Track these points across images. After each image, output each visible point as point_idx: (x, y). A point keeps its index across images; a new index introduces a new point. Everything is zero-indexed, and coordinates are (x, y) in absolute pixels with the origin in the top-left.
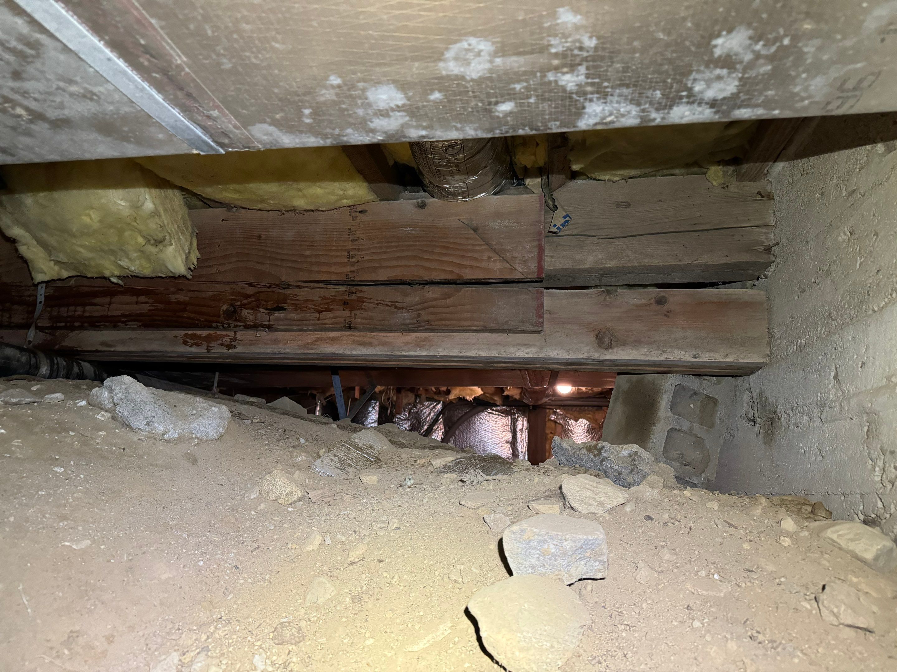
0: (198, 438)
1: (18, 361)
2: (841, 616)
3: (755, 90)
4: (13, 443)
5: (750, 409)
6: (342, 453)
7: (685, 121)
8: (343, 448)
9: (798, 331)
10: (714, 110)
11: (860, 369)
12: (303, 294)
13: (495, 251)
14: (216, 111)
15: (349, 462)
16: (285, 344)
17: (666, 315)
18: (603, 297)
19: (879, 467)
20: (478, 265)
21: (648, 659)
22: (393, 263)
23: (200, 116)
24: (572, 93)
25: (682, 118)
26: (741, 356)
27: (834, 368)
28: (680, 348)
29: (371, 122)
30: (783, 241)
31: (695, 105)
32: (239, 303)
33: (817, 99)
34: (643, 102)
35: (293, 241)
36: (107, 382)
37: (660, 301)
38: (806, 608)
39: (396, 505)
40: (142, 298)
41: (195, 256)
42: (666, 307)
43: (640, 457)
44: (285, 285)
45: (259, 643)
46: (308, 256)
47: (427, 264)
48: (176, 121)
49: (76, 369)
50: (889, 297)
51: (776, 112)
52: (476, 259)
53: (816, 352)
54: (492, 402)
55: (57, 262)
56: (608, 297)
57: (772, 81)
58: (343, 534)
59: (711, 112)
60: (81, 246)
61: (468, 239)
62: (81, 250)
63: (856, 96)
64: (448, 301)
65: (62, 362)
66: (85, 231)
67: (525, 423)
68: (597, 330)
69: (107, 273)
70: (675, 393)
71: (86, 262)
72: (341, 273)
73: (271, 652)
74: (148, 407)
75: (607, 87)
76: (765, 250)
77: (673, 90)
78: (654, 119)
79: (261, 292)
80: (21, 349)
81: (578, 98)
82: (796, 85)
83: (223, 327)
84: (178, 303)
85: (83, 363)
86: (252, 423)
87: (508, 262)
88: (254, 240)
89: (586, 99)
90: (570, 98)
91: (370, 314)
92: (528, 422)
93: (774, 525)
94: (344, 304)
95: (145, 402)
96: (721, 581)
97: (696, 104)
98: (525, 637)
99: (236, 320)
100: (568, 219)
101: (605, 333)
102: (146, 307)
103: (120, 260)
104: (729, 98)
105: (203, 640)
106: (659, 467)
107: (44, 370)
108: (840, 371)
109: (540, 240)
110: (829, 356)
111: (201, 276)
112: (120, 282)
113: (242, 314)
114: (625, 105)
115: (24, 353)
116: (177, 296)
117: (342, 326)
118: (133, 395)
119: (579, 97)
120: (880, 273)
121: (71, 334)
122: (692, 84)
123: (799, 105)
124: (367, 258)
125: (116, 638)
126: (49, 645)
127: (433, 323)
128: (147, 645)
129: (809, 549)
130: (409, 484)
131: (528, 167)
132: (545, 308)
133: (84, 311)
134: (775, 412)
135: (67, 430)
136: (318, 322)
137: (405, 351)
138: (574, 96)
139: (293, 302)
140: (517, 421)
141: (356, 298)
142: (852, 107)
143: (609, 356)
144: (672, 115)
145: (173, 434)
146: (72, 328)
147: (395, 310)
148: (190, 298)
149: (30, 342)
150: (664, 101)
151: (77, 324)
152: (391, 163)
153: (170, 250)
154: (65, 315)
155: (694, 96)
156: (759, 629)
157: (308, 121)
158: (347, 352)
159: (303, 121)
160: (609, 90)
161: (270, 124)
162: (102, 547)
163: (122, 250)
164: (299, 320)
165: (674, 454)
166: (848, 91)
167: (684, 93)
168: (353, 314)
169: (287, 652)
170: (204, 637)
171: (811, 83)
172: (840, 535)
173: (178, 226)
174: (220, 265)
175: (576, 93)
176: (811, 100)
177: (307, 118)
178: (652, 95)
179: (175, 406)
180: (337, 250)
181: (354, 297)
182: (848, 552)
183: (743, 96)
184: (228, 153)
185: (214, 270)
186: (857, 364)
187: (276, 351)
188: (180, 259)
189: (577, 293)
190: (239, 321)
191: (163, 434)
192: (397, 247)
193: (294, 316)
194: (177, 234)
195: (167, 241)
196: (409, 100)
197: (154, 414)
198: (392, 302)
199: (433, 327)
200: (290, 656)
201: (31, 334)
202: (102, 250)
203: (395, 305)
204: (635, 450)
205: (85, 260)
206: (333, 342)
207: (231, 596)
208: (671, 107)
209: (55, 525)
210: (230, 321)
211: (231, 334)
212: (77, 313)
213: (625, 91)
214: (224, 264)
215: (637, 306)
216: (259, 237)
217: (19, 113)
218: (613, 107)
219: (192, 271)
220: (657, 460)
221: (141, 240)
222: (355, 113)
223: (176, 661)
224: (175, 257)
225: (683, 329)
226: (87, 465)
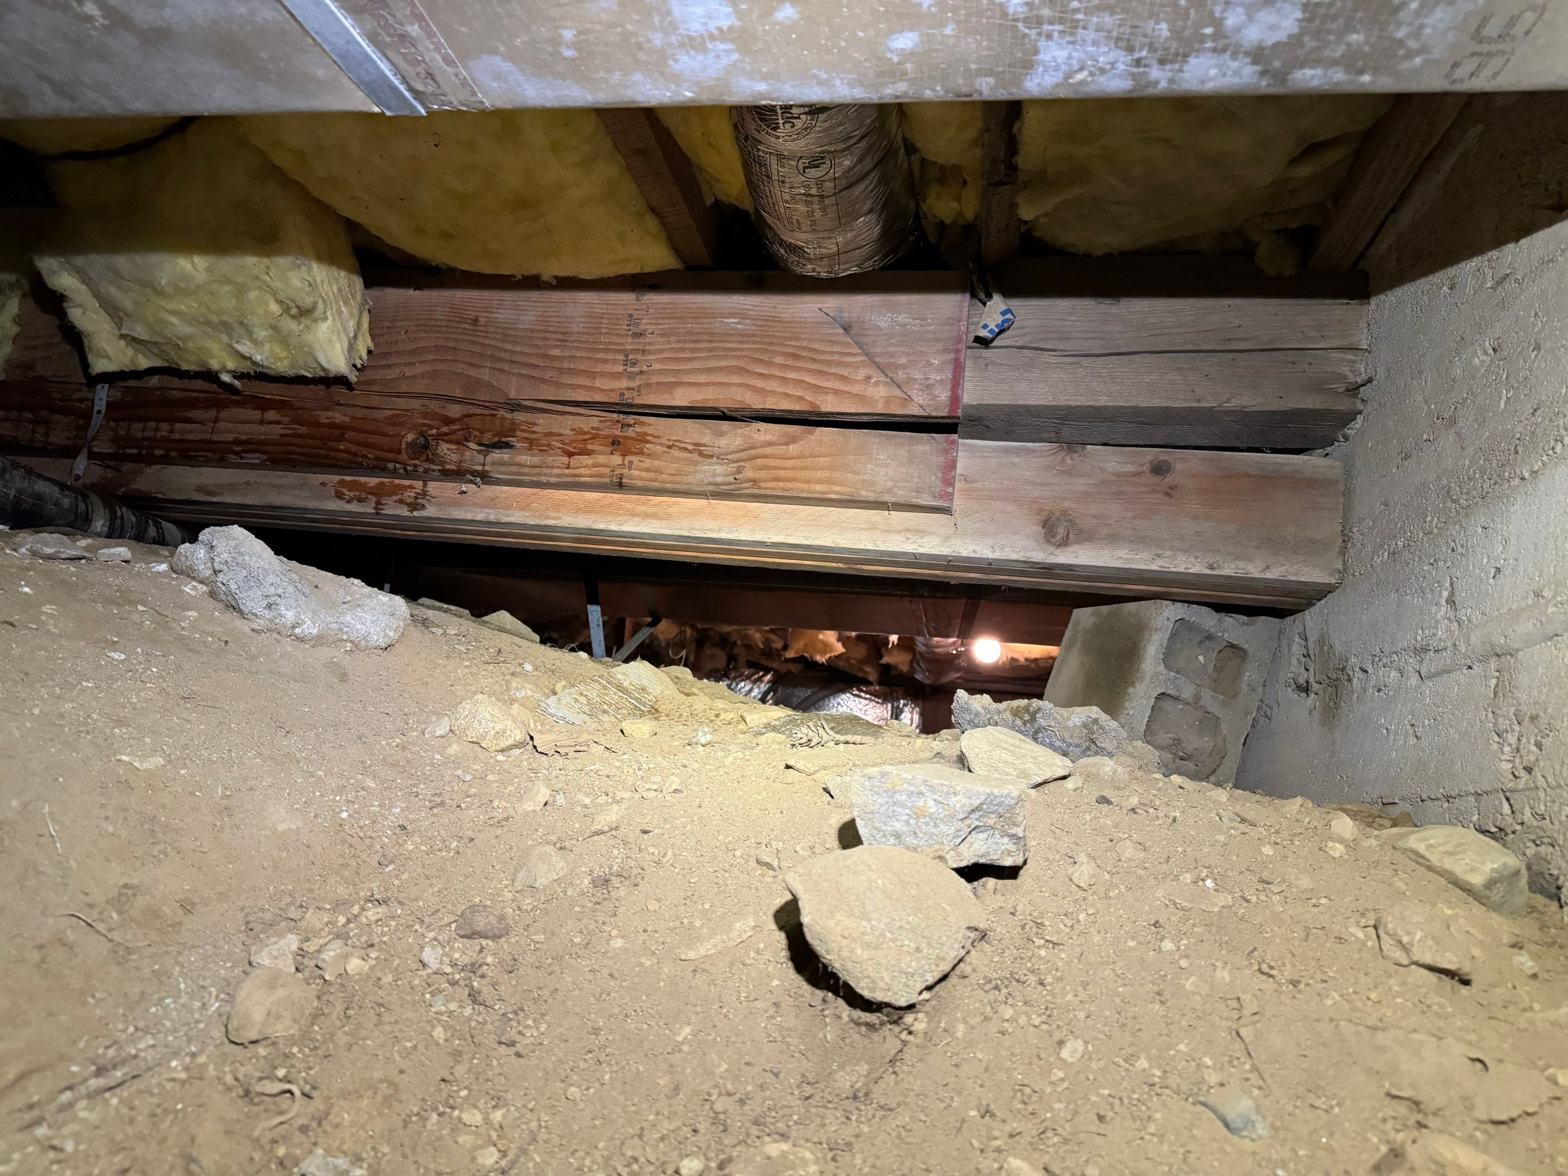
0: (352, 642)
1: (56, 504)
2: (1415, 950)
3: (1329, 32)
4: (44, 609)
5: (1303, 670)
6: (593, 692)
7: (1209, 87)
8: (596, 686)
9: (1392, 526)
10: (1258, 68)
11: (1491, 581)
12: (543, 423)
13: (879, 367)
14: (416, 26)
15: (605, 707)
16: (509, 507)
17: (1167, 494)
18: (1059, 458)
19: (1510, 745)
20: (846, 389)
21: (1080, 988)
22: (702, 378)
23: (389, 35)
24: (1017, 20)
25: (1203, 82)
26: (1292, 570)
27: (1448, 584)
28: (1185, 551)
29: (676, 61)
30: (1381, 374)
31: (1227, 56)
32: (434, 431)
33: (1436, 55)
34: (1137, 45)
35: (533, 331)
36: (205, 535)
37: (1159, 469)
38: (1357, 938)
39: (679, 764)
40: (271, 415)
41: (364, 344)
42: (1168, 480)
43: (1102, 728)
44: (515, 406)
45: (432, 935)
46: (555, 358)
47: (759, 383)
48: (348, 43)
49: (152, 532)
50: (1551, 452)
51: (1366, 78)
52: (844, 379)
53: (1420, 558)
54: (860, 675)
55: (133, 340)
56: (1068, 458)
57: (1359, 15)
58: (587, 795)
59: (1255, 73)
60: (174, 313)
61: (833, 342)
62: (173, 319)
63: (1503, 52)
64: (793, 449)
65: (130, 517)
66: (182, 285)
67: (916, 717)
68: (1045, 514)
69: (215, 365)
70: (1174, 636)
71: (180, 343)
72: (612, 390)
73: (452, 948)
74: (271, 579)
75: (1077, 11)
76: (1348, 390)
77: (1189, 23)
78: (1157, 82)
79: (472, 415)
80: (63, 486)
81: (1027, 31)
82: (1399, 25)
83: (405, 470)
84: (333, 426)
85: (164, 524)
86: (445, 634)
87: (899, 387)
88: (467, 326)
89: (1040, 34)
90: (1015, 28)
91: (656, 463)
92: (922, 715)
93: (1320, 827)
94: (613, 443)
95: (265, 570)
96: (1216, 890)
97: (1229, 52)
98: (872, 928)
99: (428, 460)
100: (1009, 316)
101: (1058, 519)
102: (278, 429)
103: (237, 342)
104: (1287, 43)
105: (340, 924)
106: (1134, 747)
107: (99, 524)
108: (1459, 585)
109: (958, 351)
110: (1441, 564)
111: (371, 382)
112: (237, 383)
113: (439, 451)
114: (1106, 49)
115: (67, 493)
116: (330, 413)
117: (607, 480)
118: (247, 558)
119: (1030, 28)
120: (1538, 413)
121: (148, 470)
122: (1224, 11)
123: (1405, 65)
124: (656, 366)
125: (197, 907)
126: (88, 899)
127: (762, 485)
128: (248, 923)
129: (1376, 864)
130: (703, 741)
131: (947, 221)
132: (959, 471)
133: (172, 431)
134: (1344, 668)
135: (134, 603)
136: (567, 471)
137: (710, 530)
138: (1020, 25)
139: (525, 435)
140: (902, 712)
141: (634, 435)
142: (1496, 75)
143: (1064, 557)
144: (1186, 75)
145: (310, 628)
146: (150, 460)
147: (700, 459)
148: (352, 418)
149: (78, 478)
150: (1174, 45)
151: (158, 452)
152: (709, 201)
153: (323, 330)
154: (140, 435)
155: (1226, 37)
156: (1272, 964)
157: (569, 53)
158: (613, 527)
159: (560, 54)
160: (1080, 16)
161: (505, 58)
162: (183, 772)
163: (242, 323)
164: (534, 467)
165: (1165, 738)
166: (1490, 40)
167: (1208, 31)
168: (626, 462)
169: (478, 948)
170: (342, 920)
171: (1427, 21)
172: (1431, 846)
173: (340, 290)
174: (406, 364)
175: (1026, 20)
176: (1425, 56)
177: (568, 47)
178: (1154, 30)
179: (316, 587)
180: (607, 351)
181: (630, 432)
182: (1441, 873)
183: (1309, 43)
184: (431, 113)
185: (394, 373)
186: (1487, 573)
187: (492, 518)
188: (338, 346)
189: (1014, 447)
190: (433, 462)
191: (294, 627)
192: (710, 350)
193: (526, 459)
194: (337, 302)
195: (318, 313)
196: (740, 19)
197: (280, 591)
198: (694, 445)
199: (763, 492)
200: (483, 955)
201: (81, 464)
202: (208, 323)
203: (699, 451)
204: (1094, 716)
205: (179, 338)
206: (589, 509)
207: (391, 868)
208: (1185, 56)
209: (108, 731)
210: (416, 462)
211: (418, 484)
212: (159, 434)
213: (1108, 20)
214: (414, 364)
215: (1118, 475)
216: (475, 321)
217: (90, 13)
218: (1085, 52)
219: (358, 370)
220: (1131, 738)
221: (274, 307)
222: (649, 41)
223: (294, 947)
224: (330, 341)
225: (1195, 518)
226: (164, 656)
